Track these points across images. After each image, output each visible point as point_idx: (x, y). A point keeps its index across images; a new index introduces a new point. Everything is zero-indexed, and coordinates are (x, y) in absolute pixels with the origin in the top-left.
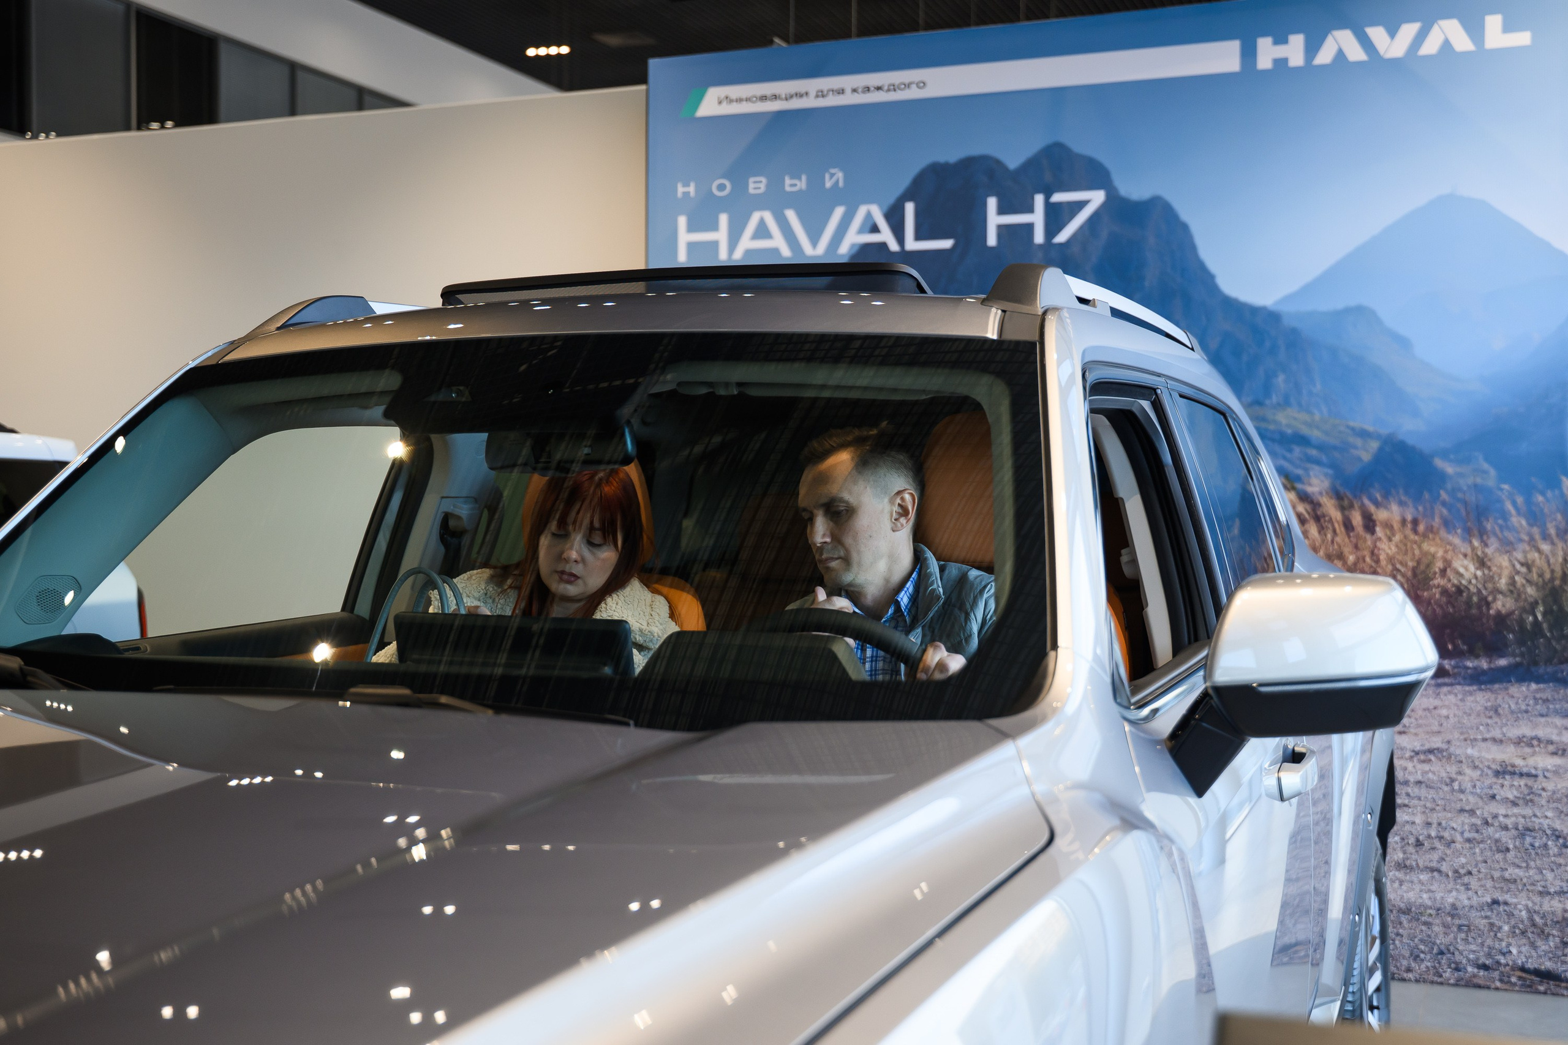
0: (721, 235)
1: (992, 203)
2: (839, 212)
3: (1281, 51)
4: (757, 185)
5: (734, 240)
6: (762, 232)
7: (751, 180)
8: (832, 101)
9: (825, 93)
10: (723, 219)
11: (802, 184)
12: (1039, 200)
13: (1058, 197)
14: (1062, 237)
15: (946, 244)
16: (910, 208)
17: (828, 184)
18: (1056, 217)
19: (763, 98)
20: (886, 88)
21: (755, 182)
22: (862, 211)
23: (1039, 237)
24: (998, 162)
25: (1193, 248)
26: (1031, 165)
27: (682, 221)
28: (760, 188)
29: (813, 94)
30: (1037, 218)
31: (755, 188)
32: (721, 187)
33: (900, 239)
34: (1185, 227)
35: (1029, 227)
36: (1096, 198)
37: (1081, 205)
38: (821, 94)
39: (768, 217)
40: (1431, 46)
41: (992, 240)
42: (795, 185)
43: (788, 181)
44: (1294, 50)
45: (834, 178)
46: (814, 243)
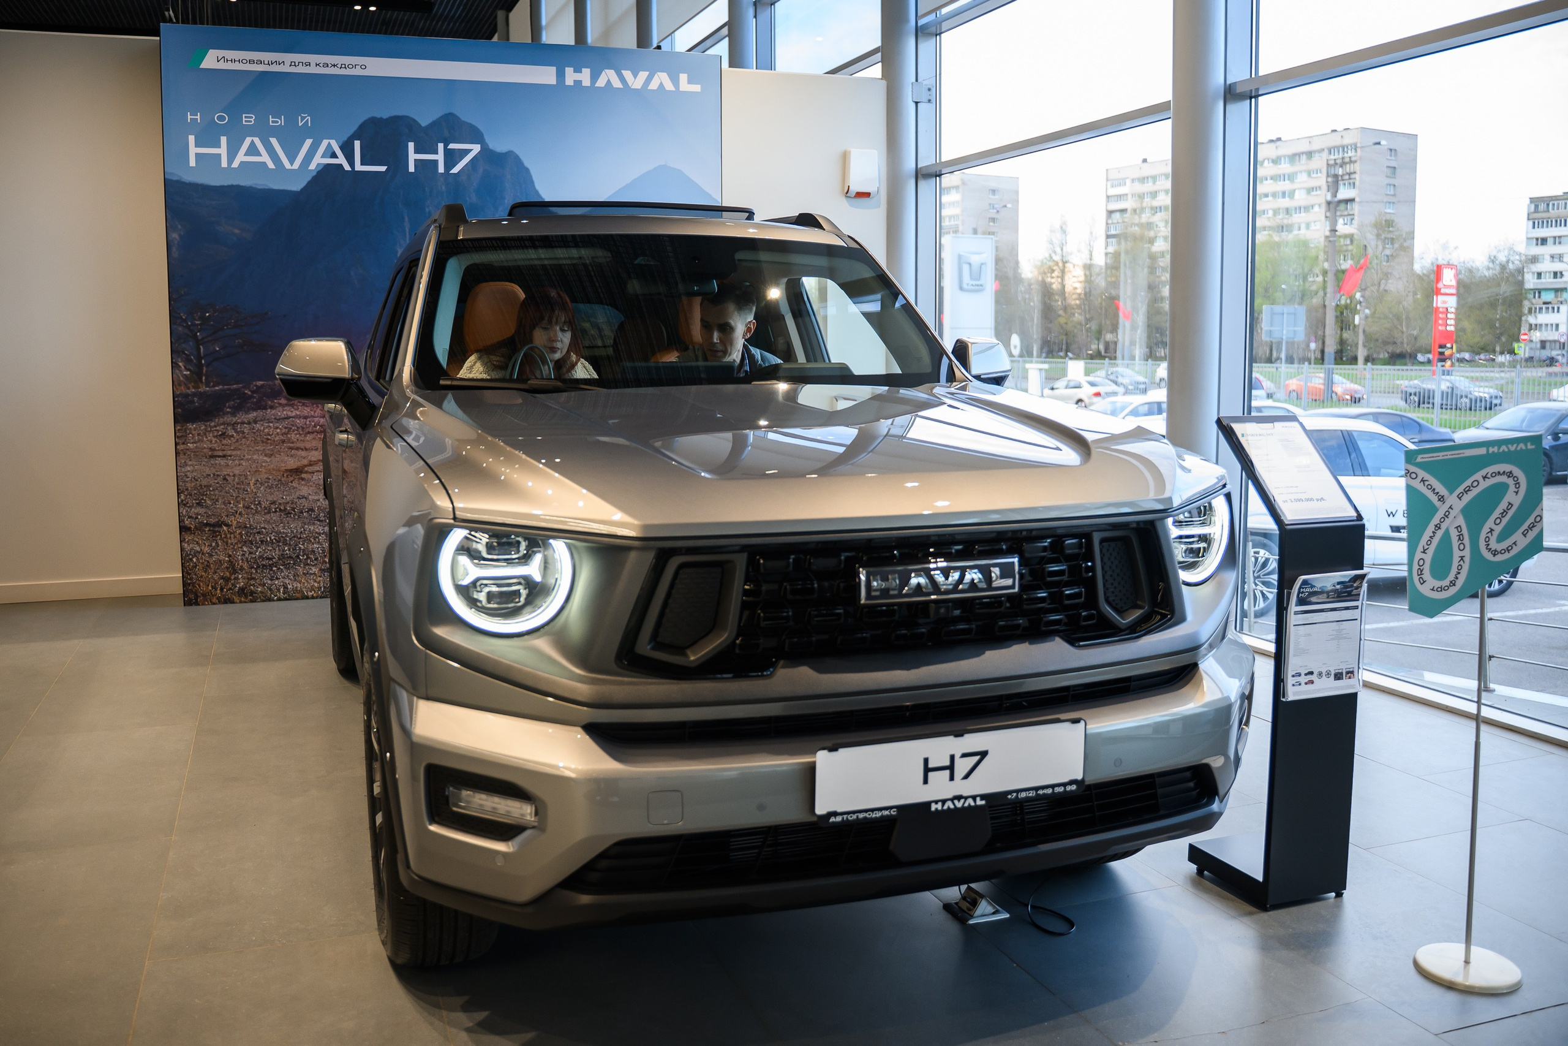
0: (223, 150)
1: (411, 145)
2: (308, 142)
3: (578, 76)
4: (248, 119)
5: (232, 155)
6: (253, 150)
7: (244, 115)
8: (301, 69)
9: (297, 64)
10: (224, 140)
11: (281, 121)
12: (441, 146)
13: (452, 146)
14: (455, 170)
15: (383, 169)
16: (357, 144)
17: (300, 125)
18: (452, 158)
19: (251, 62)
20: (339, 66)
21: (245, 117)
22: (325, 143)
23: (441, 169)
24: (414, 121)
25: (532, 182)
26: (434, 124)
27: (192, 139)
28: (251, 122)
29: (287, 63)
30: (440, 157)
31: (246, 121)
32: (221, 118)
33: (352, 163)
34: (527, 170)
35: (436, 162)
36: (476, 148)
37: (467, 152)
38: (293, 64)
39: (257, 141)
40: (654, 85)
41: (412, 169)
42: (278, 122)
43: (271, 119)
44: (585, 76)
45: (304, 120)
46: (292, 163)
